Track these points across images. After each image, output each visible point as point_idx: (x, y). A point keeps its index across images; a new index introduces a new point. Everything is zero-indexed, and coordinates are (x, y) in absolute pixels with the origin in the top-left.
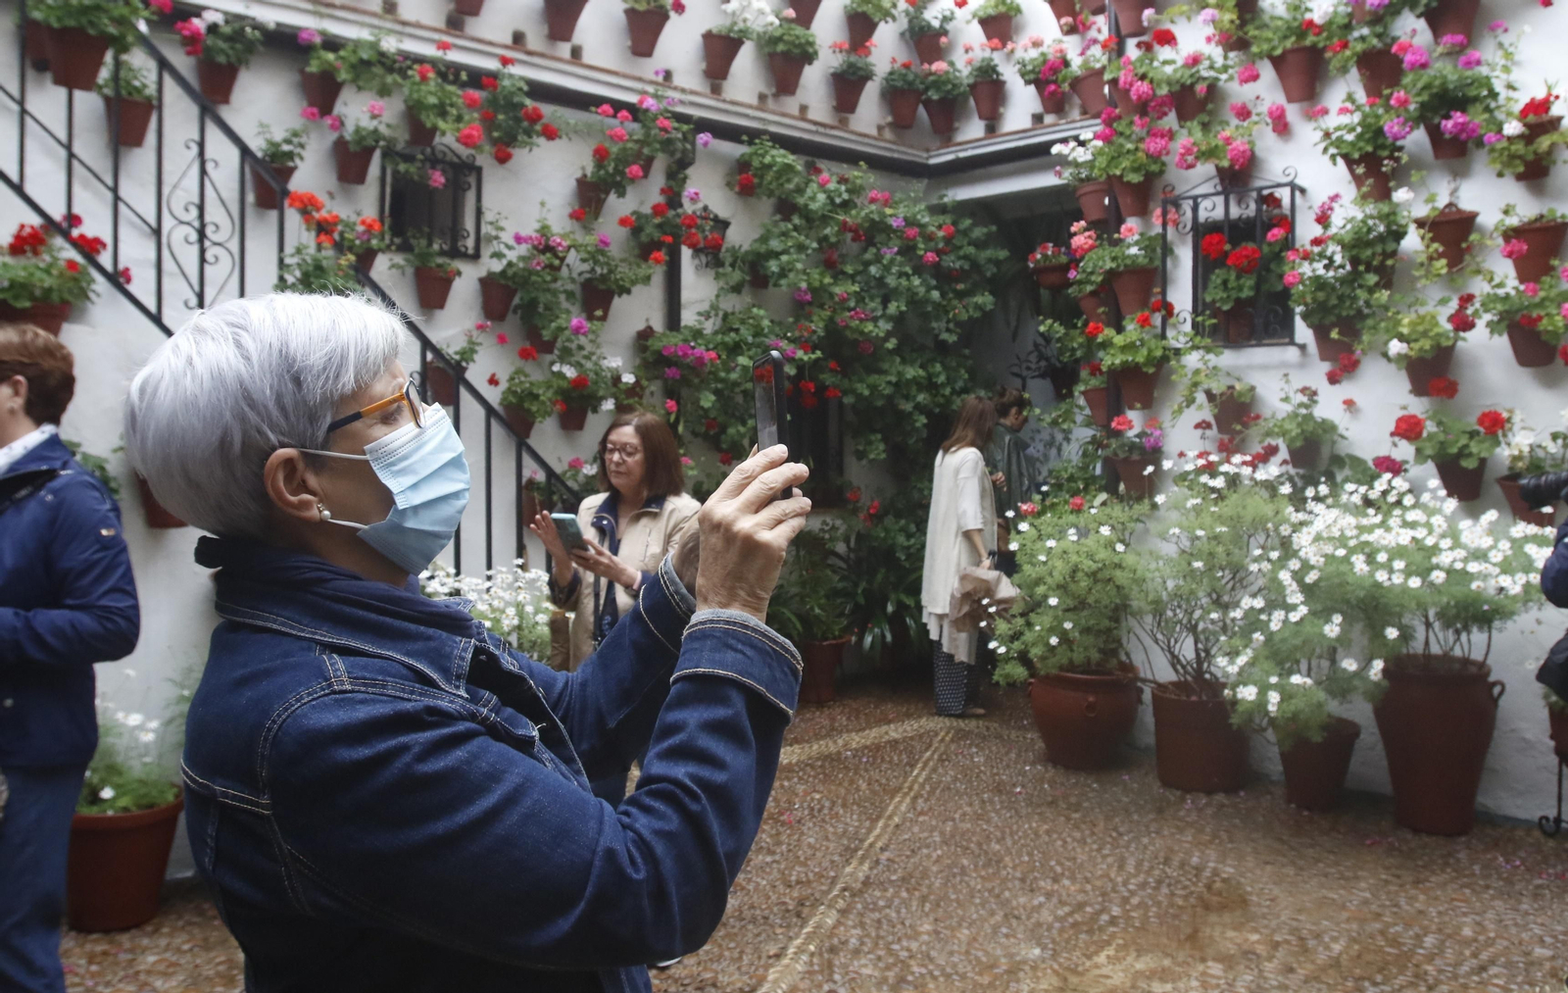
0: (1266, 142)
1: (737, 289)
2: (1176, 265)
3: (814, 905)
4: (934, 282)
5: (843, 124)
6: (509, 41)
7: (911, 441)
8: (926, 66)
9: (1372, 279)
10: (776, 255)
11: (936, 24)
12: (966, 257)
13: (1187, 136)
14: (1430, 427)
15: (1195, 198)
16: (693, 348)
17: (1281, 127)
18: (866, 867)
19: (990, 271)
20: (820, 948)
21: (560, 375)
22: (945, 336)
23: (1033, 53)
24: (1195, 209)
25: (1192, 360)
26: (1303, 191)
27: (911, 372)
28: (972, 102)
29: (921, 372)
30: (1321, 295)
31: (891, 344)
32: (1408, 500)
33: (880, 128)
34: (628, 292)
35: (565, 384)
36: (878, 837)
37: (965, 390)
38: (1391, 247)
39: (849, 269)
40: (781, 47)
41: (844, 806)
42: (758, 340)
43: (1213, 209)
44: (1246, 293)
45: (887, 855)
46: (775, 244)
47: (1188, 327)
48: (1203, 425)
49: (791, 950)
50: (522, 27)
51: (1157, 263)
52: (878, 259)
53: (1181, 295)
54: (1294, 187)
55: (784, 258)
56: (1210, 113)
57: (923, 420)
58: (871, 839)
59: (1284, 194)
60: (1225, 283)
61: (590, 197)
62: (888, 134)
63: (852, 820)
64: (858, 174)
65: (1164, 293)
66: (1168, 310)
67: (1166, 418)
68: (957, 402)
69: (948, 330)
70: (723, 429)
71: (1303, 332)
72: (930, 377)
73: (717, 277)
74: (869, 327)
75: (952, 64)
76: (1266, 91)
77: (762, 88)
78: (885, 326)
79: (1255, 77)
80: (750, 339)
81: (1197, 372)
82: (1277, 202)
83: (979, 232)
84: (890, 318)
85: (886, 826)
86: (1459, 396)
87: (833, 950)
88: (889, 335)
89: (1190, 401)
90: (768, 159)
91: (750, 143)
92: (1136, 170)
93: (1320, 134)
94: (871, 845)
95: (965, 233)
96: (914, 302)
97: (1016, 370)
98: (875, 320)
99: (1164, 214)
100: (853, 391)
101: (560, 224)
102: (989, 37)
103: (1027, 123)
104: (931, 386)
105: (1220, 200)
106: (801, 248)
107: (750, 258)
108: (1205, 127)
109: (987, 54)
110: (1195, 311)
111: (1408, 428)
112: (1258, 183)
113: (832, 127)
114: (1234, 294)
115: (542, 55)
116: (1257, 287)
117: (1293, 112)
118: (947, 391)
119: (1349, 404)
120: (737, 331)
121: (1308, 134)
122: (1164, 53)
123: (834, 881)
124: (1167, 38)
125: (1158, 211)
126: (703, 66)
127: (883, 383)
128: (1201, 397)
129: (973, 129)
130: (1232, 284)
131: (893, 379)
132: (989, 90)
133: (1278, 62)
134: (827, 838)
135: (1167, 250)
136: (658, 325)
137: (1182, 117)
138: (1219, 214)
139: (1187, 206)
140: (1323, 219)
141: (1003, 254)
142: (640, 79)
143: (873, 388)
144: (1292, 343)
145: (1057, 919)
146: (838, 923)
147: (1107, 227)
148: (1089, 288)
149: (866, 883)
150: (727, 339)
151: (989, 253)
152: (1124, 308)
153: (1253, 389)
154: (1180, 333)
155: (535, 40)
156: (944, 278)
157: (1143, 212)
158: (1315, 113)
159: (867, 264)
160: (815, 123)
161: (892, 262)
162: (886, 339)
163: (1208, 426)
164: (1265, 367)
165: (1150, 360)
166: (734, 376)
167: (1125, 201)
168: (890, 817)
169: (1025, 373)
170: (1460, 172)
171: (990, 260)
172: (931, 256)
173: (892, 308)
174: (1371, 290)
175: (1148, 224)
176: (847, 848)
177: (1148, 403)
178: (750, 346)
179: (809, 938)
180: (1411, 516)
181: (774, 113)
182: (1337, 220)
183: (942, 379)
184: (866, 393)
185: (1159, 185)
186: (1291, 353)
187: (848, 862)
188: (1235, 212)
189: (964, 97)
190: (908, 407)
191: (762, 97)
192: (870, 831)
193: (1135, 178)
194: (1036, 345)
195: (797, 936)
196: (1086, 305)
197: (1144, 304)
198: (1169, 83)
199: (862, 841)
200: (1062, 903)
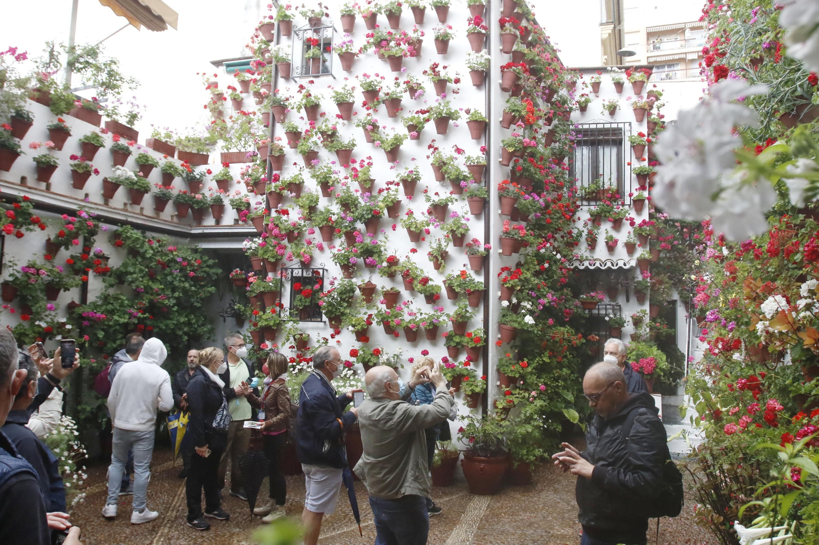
0: (316, 253)
1: (111, 286)
2: (285, 290)
3: (159, 527)
4: (192, 283)
5: (158, 217)
6: (19, 182)
7: (181, 346)
8: (193, 194)
9: (345, 304)
10: (131, 274)
11: (198, 177)
12: (205, 272)
13: (290, 248)
14: (361, 352)
15: (292, 269)
16: (96, 313)
17: (321, 248)
18: (175, 512)
19: (215, 277)
20: (165, 539)
21: (39, 326)
22: (196, 304)
23: (237, 197)
24: (292, 273)
25: (290, 325)
26: (327, 270)
27: (182, 319)
28: (210, 210)
29: (186, 319)
30: (330, 308)
31: (175, 308)
32: (352, 378)
33: (172, 216)
34: (69, 290)
35: (40, 330)
36: (177, 502)
37: (203, 325)
38: (351, 295)
39: (159, 278)
40: (136, 187)
41: (161, 493)
42: (122, 309)
43: (298, 273)
44: (307, 304)
45: (181, 508)
46: (131, 269)
47: (288, 313)
48: (292, 347)
49: (155, 541)
50: (25, 175)
51: (279, 289)
52: (171, 274)
53: (286, 301)
54: (323, 269)
55: (135, 276)
56: (299, 241)
57: (186, 338)
58: (174, 503)
59: (321, 271)
60: (301, 300)
61: (52, 248)
62: (175, 220)
63: (165, 497)
64: (164, 238)
65: (280, 300)
66: (281, 306)
67: (280, 344)
68: (200, 330)
69: (197, 302)
70: (105, 344)
71: (325, 318)
72: (189, 320)
73: (104, 281)
74: (166, 302)
75: (203, 194)
76: (317, 237)
77: (125, 201)
78: (173, 301)
79: (313, 233)
80: (118, 308)
81: (290, 329)
82: (319, 273)
83: (211, 262)
84: (175, 298)
85: (178, 498)
86: (369, 342)
87: (169, 539)
88: (174, 305)
89: (288, 340)
90: (129, 234)
91: (122, 226)
92: (273, 257)
93: (332, 255)
94: (175, 505)
95: (205, 262)
96: (185, 291)
97: (221, 314)
98: (169, 298)
99: (282, 273)
100: (158, 327)
101: (40, 261)
102: (220, 189)
103: (232, 223)
104: (189, 324)
105: (300, 271)
106: (141, 271)
107: (118, 273)
108: (297, 245)
109: (218, 194)
110: (290, 309)
111: (354, 353)
112: (313, 267)
113: (153, 218)
114: (303, 304)
115: (35, 189)
116: (311, 302)
117: (325, 245)
118: (196, 326)
119: (338, 342)
120: (112, 304)
121: (328, 253)
122: (285, 217)
123: (164, 519)
124: (286, 212)
125: (279, 272)
126: (102, 192)
127: (171, 323)
128: (292, 339)
129: (210, 221)
130: (303, 300)
131: (175, 322)
132: (218, 208)
133: (321, 229)
134: (157, 505)
135: (282, 285)
136: (77, 301)
137: (290, 241)
138: (300, 275)
139: (289, 271)
140: (332, 283)
141: (220, 271)
142: (76, 199)
143: (167, 326)
144: (321, 321)
145: (244, 520)
146: (169, 531)
147: (262, 274)
148: (254, 295)
149: (176, 517)
150: (108, 308)
151: (214, 270)
152: (266, 305)
153: (309, 335)
154: (285, 315)
155: (31, 182)
156: (196, 280)
157: (274, 270)
158: (332, 247)
159: (167, 275)
160: (147, 216)
161: (177, 276)
162: (173, 307)
163: (294, 347)
164: (313, 328)
165: (274, 325)
166: (111, 323)
167: (268, 267)
168: (180, 495)
169: (225, 315)
170: (372, 272)
171: (214, 273)
172: (192, 274)
173: (176, 294)
174: (345, 308)
175: (276, 275)
176: (166, 507)
177: (273, 338)
178: (118, 311)
179: (160, 537)
180: (352, 383)
181: (130, 212)
182: (336, 283)
183: (194, 321)
184: (164, 327)
185: (281, 262)
186: (321, 324)
187: (167, 512)
188: (305, 275)
189: (207, 208)
190: (180, 333)
191: (125, 204)
192: (173, 500)
193: (272, 260)
194: (230, 304)
195: (155, 537)
196: (253, 300)
197: (273, 303)
198: (285, 229)
199: (171, 504)
200: (244, 515)
